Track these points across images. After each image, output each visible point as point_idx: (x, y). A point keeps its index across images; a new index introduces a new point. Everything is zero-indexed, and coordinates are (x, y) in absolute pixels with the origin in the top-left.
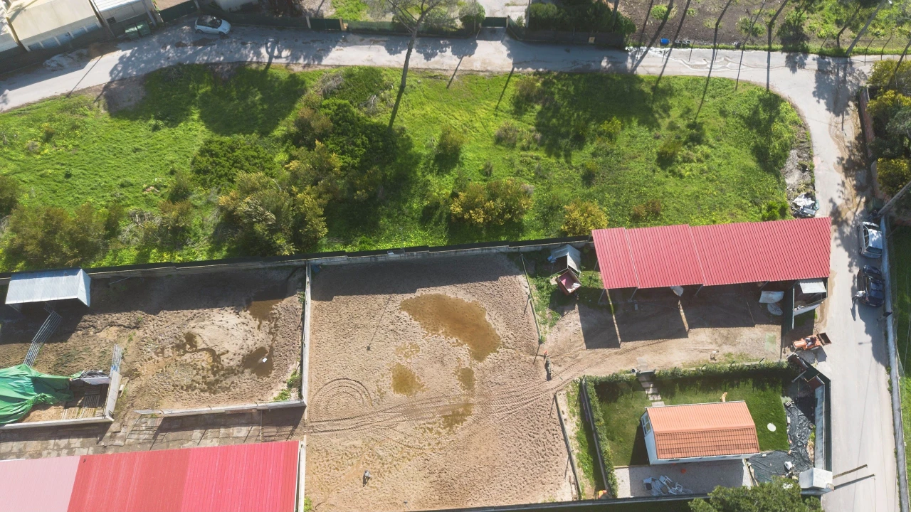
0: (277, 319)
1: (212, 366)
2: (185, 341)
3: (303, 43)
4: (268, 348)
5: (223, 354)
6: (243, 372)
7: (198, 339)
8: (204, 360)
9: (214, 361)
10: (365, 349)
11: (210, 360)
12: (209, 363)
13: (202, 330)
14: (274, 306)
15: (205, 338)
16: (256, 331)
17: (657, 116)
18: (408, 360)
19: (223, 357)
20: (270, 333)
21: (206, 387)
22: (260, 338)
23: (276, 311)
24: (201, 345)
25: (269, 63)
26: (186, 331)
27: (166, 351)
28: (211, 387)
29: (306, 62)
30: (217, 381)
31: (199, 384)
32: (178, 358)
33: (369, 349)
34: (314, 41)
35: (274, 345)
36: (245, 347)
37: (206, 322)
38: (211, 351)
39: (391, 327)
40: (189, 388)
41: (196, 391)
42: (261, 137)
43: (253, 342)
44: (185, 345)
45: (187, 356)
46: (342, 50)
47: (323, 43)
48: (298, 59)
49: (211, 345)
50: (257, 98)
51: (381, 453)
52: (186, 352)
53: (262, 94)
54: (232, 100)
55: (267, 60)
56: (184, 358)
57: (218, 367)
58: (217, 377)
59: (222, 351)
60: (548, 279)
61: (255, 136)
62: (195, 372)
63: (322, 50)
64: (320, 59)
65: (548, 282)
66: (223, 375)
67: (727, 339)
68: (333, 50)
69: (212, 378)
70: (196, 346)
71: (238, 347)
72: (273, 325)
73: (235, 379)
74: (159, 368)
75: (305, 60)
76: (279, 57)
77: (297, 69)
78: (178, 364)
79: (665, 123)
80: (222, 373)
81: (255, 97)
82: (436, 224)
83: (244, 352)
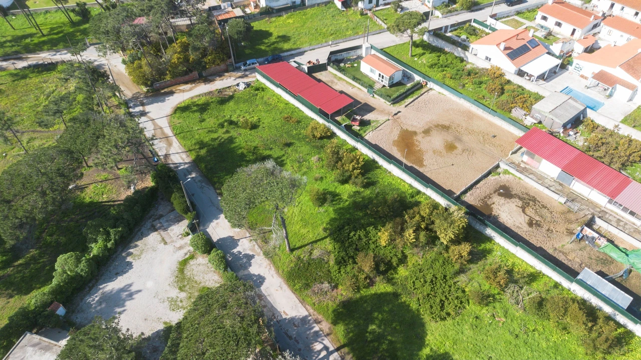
0: (482, 200)
1: (528, 206)
2: (534, 225)
3: (298, 343)
4: (497, 193)
5: (519, 207)
6: (515, 194)
7: (527, 221)
8: (529, 211)
9: (525, 208)
10: (455, 166)
11: (526, 209)
12: (529, 209)
13: (522, 223)
14: (479, 205)
15: (523, 218)
16: (496, 203)
17: (223, 140)
18: (442, 151)
19: (520, 206)
20: (490, 198)
21: (536, 202)
22: (496, 199)
23: (480, 203)
24: (527, 218)
25: (337, 350)
26: (530, 229)
27: (547, 228)
28: (534, 200)
29: (315, 325)
30: (530, 200)
31: (539, 205)
32: (543, 221)
33: (453, 165)
34: (290, 338)
35: (493, 192)
36: (506, 202)
37: (517, 224)
38: (524, 211)
39: (436, 164)
40: (544, 207)
41: (542, 204)
42: (400, 295)
43: (501, 200)
44: (535, 224)
45: (537, 218)
46: (284, 312)
47: (287, 330)
48: (316, 332)
49: (523, 214)
50: (374, 327)
51: (482, 138)
52: (537, 221)
53: (368, 327)
54: (391, 342)
55: (336, 354)
56: (539, 219)
57: (525, 204)
58: (528, 201)
59: (519, 208)
60: (358, 131)
61: (404, 299)
62: (538, 210)
63: (294, 324)
64: (304, 320)
65: (359, 130)
66: (525, 200)
67: (332, 82)
68: (288, 317)
69: (531, 203)
70: (530, 219)
71: (510, 204)
72: (486, 199)
73: (520, 194)
74: (554, 225)
75: (314, 327)
76: (326, 348)
77: (325, 326)
78: (544, 219)
79: (226, 136)
80: (525, 201)
81: (374, 329)
82: (370, 178)
83: (508, 200)
